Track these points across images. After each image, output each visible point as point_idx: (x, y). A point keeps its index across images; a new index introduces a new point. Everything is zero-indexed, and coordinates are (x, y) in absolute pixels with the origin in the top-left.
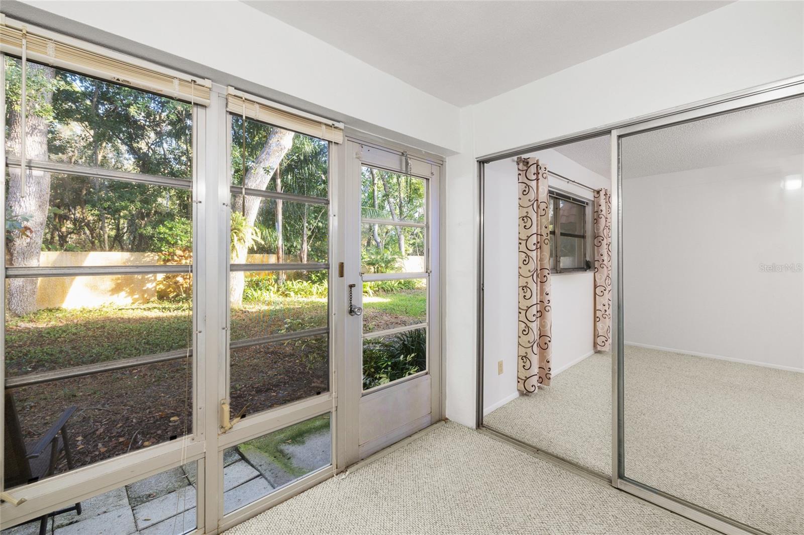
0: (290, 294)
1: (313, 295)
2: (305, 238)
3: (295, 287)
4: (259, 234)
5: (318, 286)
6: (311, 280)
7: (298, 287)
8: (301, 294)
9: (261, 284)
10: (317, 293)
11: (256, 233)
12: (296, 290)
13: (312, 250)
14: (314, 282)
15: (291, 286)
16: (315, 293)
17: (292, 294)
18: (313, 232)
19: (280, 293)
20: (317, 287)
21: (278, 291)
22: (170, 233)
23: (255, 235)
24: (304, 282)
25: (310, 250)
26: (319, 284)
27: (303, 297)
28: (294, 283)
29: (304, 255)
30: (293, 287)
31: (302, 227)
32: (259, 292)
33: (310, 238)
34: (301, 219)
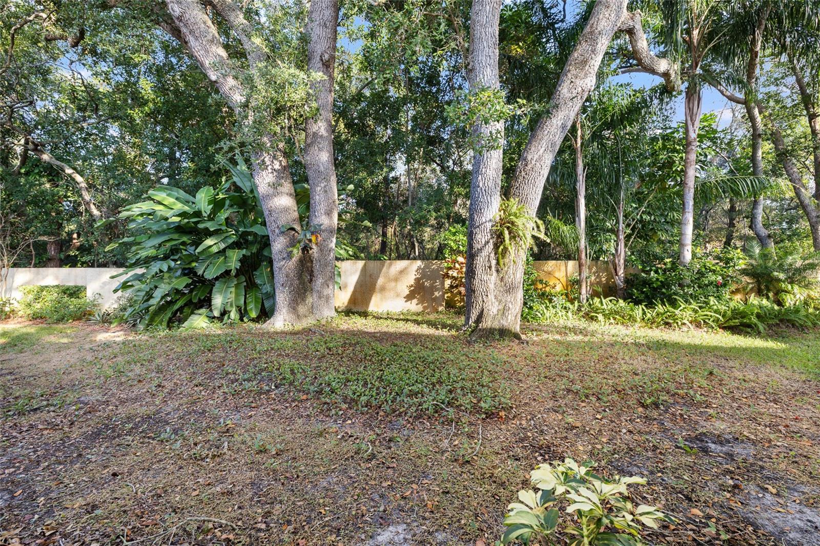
0: (596, 317)
1: (636, 321)
2: (622, 237)
3: (605, 306)
4: (542, 228)
5: (644, 308)
6: (632, 298)
7: (609, 307)
8: (615, 319)
9: (555, 299)
10: (643, 319)
11: (538, 227)
12: (607, 312)
13: (633, 253)
14: (637, 302)
15: (600, 305)
16: (639, 320)
17: (600, 317)
18: (633, 229)
19: (581, 314)
20: (643, 310)
21: (579, 310)
22: (453, 238)
23: (536, 229)
24: (621, 301)
25: (629, 253)
26: (646, 306)
27: (617, 324)
28: (604, 301)
29: (619, 261)
30: (603, 307)
31: (616, 223)
32: (553, 311)
33: (628, 237)
34: (615, 210)
